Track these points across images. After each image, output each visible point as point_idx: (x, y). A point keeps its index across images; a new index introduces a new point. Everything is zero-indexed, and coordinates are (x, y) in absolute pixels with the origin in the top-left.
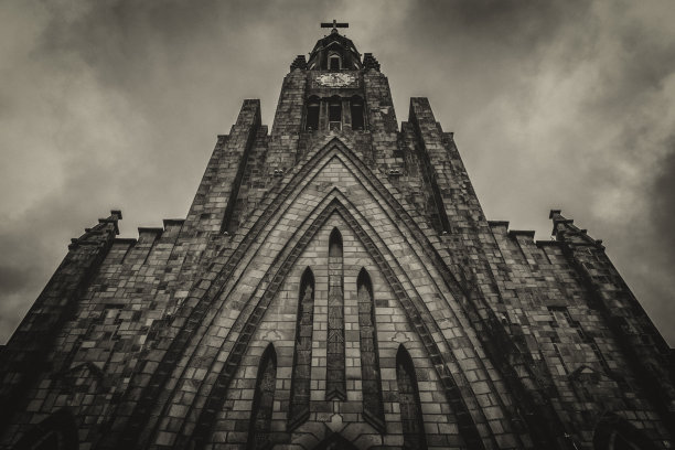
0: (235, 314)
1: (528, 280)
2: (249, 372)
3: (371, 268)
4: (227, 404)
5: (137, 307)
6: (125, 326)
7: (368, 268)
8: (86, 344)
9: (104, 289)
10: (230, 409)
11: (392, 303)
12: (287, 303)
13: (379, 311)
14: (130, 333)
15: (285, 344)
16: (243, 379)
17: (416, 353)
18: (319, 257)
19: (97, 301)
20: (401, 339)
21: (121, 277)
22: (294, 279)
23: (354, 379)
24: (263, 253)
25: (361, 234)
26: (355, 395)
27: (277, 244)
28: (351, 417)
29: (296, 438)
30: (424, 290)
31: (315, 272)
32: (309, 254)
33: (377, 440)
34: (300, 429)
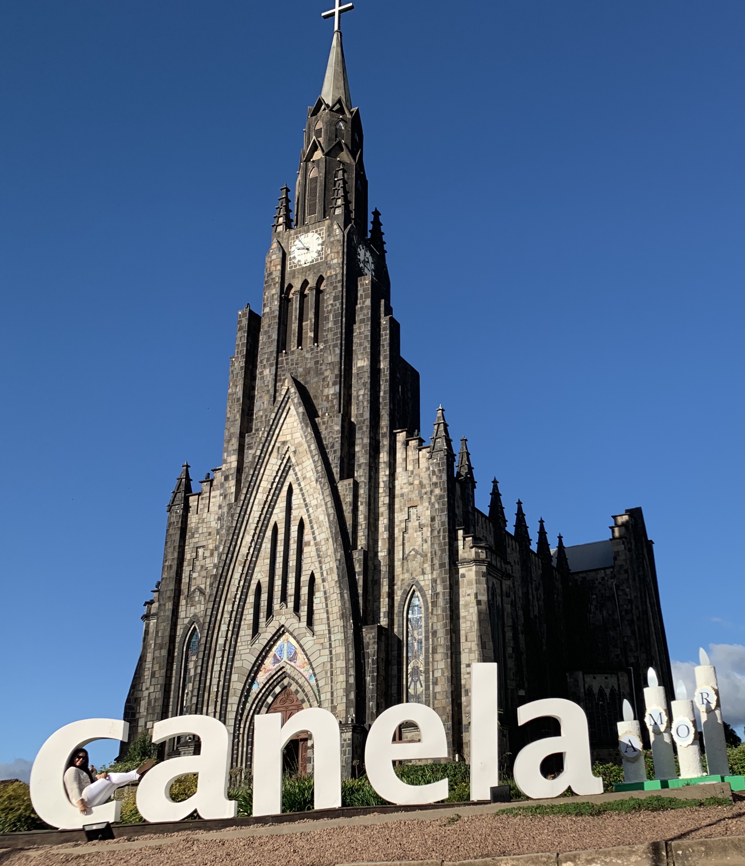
0: (241, 568)
1: (405, 486)
2: (251, 599)
3: (305, 517)
4: (243, 617)
5: (211, 547)
7: (303, 517)
8: (195, 575)
9: (193, 537)
10: (245, 619)
11: (312, 543)
12: (265, 552)
13: (306, 549)
15: (265, 581)
16: (249, 603)
17: (317, 576)
18: (281, 512)
19: (192, 546)
20: (312, 568)
21: (199, 525)
22: (269, 533)
23: (291, 595)
25: (301, 490)
26: (291, 604)
27: (257, 511)
28: (288, 616)
29: (269, 629)
30: (323, 536)
31: (279, 525)
32: (275, 511)
33: (297, 625)
34: (270, 625)
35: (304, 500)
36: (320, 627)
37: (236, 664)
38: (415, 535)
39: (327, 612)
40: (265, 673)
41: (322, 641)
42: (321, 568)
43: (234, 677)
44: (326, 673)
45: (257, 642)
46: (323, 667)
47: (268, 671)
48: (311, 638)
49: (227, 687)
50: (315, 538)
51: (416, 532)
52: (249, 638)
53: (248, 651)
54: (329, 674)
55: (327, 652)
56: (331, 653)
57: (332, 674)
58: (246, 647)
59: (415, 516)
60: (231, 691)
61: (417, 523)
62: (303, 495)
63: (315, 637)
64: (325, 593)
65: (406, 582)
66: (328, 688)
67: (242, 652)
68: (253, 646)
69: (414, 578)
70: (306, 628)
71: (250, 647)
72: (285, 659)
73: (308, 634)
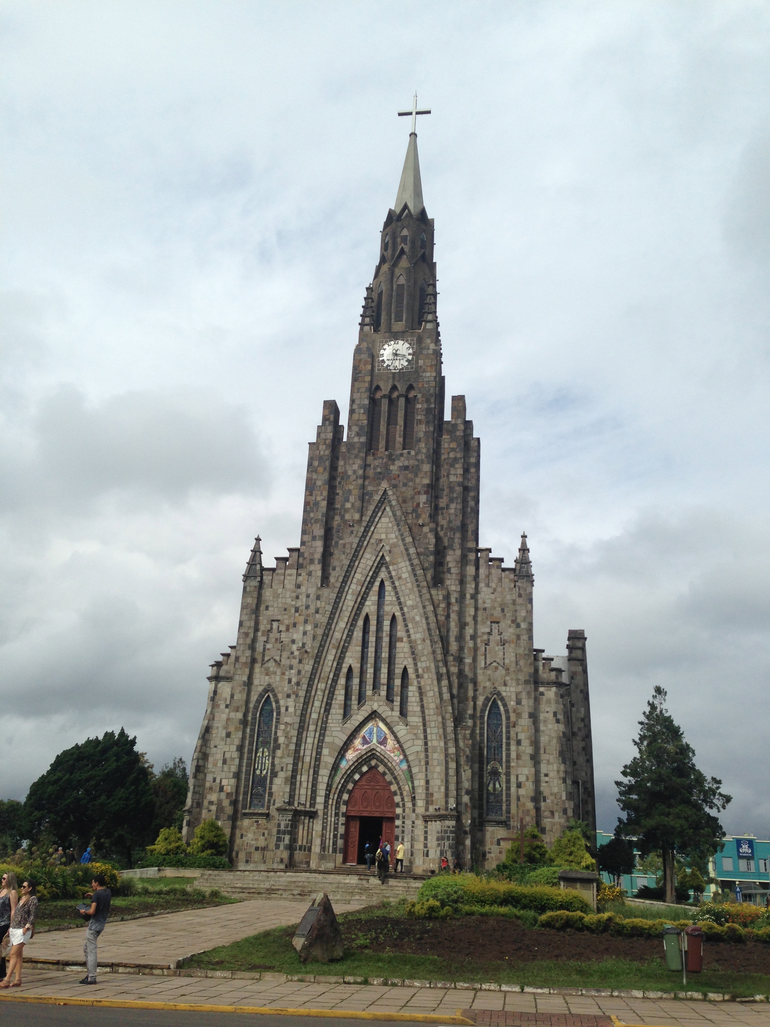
0: (334, 651)
1: (487, 601)
2: (342, 681)
3: (398, 614)
4: (335, 697)
5: (286, 622)
6: (283, 635)
7: (396, 614)
9: (267, 607)
10: (336, 699)
11: (405, 639)
12: (357, 640)
13: (399, 645)
14: (287, 639)
15: (356, 667)
16: (340, 684)
17: (411, 671)
18: (373, 605)
19: (266, 618)
20: (405, 663)
21: (274, 599)
22: (360, 623)
23: (384, 685)
24: (344, 608)
25: (395, 588)
26: (384, 693)
27: (351, 600)
28: (381, 703)
29: (361, 712)
30: (419, 636)
31: (370, 617)
32: (367, 603)
33: (389, 713)
34: (362, 708)
35: (398, 598)
36: (415, 719)
37: (327, 739)
38: (497, 648)
39: (422, 707)
40: (354, 751)
41: (415, 731)
42: (416, 665)
43: (325, 751)
44: (420, 761)
45: (349, 722)
46: (417, 756)
47: (357, 750)
48: (405, 728)
49: (318, 759)
50: (409, 636)
51: (498, 645)
52: (341, 717)
53: (339, 729)
54: (423, 763)
55: (421, 742)
56: (426, 744)
57: (427, 763)
58: (337, 725)
59: (497, 631)
60: (322, 764)
61: (499, 638)
62: (397, 593)
63: (408, 727)
64: (420, 688)
65: (488, 691)
66: (422, 776)
67: (333, 729)
68: (345, 725)
69: (495, 688)
70: (399, 718)
71: (341, 725)
72: (375, 741)
73: (401, 723)
